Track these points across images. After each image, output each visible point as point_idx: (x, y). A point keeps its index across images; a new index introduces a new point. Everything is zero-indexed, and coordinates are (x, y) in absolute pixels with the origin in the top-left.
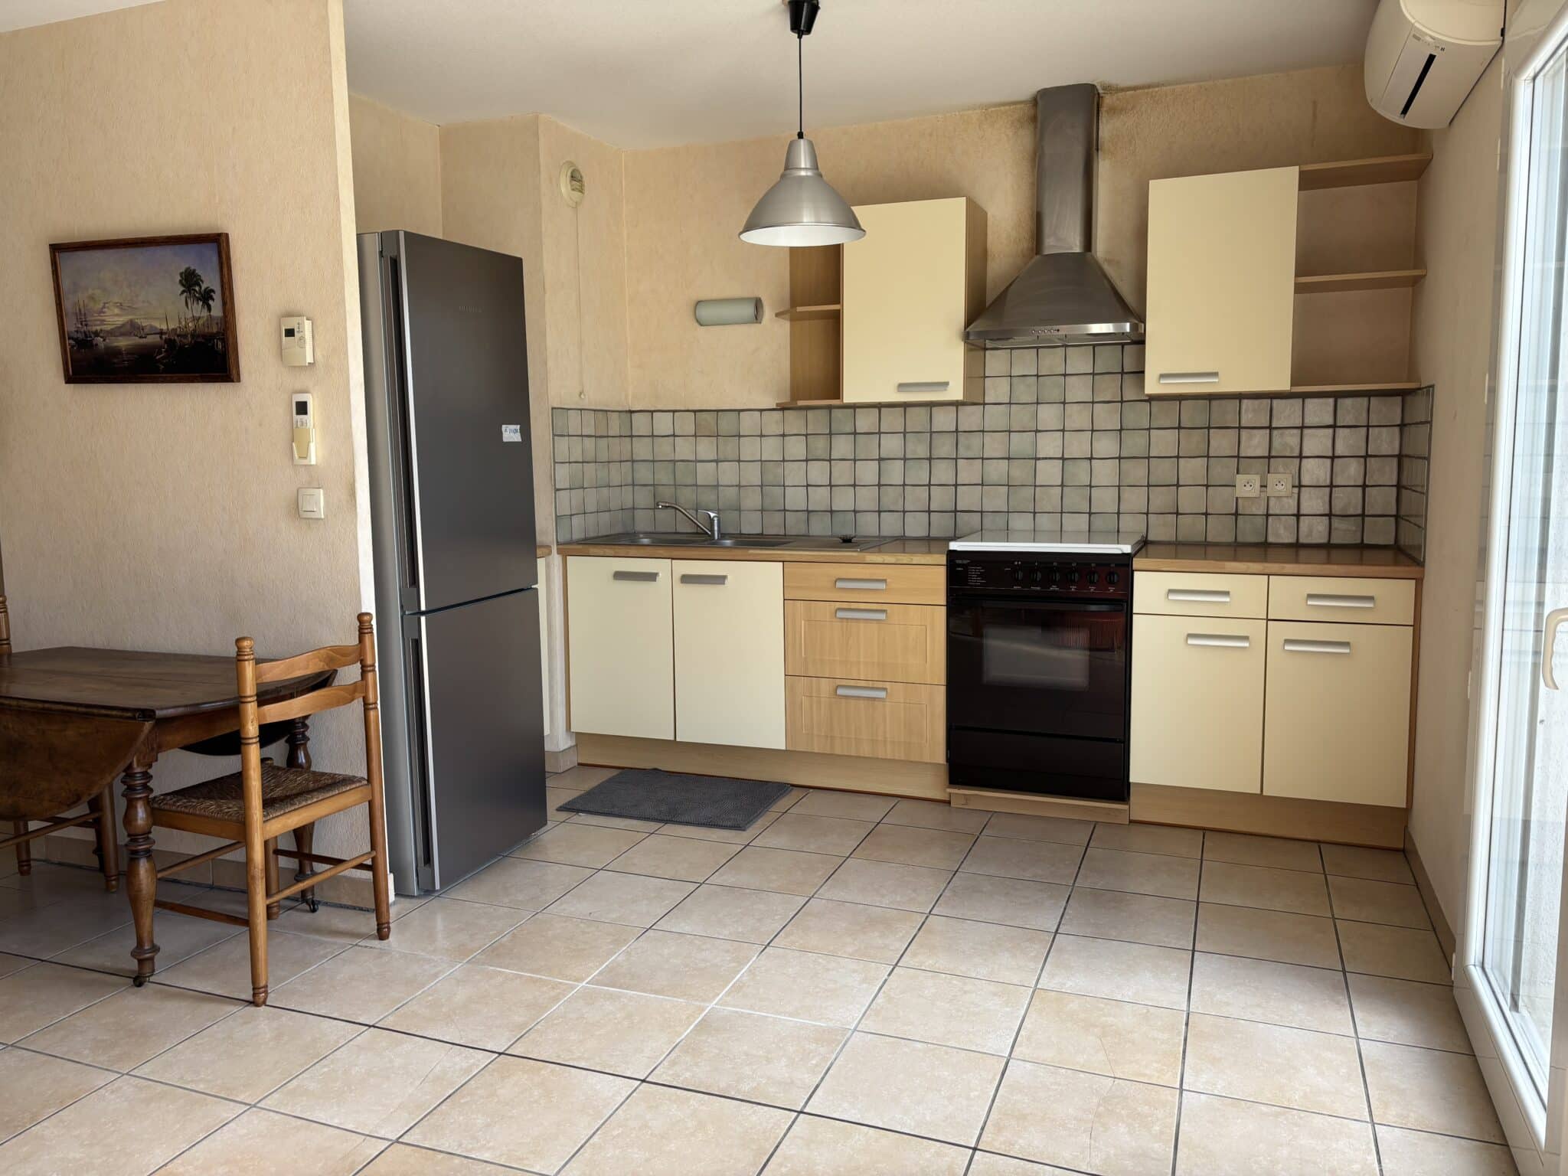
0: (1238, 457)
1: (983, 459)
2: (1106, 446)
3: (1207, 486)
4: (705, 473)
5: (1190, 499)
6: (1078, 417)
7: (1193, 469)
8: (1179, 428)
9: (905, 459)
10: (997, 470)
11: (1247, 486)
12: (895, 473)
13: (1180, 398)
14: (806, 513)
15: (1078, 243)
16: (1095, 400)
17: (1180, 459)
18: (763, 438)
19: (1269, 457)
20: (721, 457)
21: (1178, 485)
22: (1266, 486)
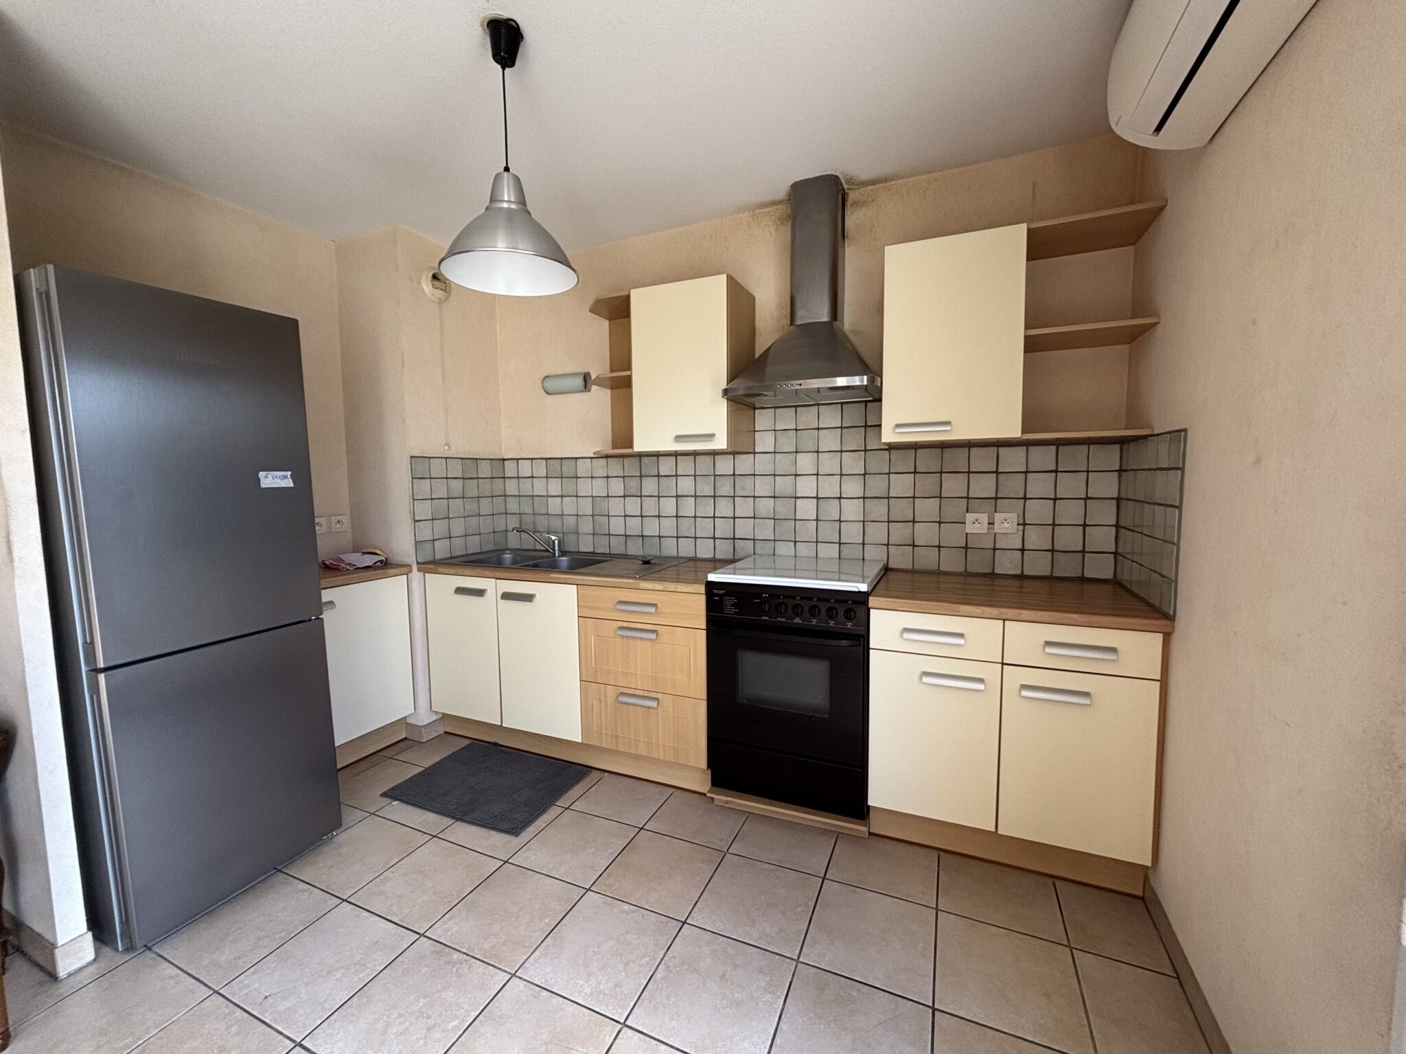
0: (968, 498)
1: (754, 497)
2: (853, 487)
3: (940, 523)
4: (554, 505)
5: (924, 534)
6: (830, 464)
7: (926, 508)
8: (915, 472)
9: (696, 497)
10: (766, 506)
11: (976, 523)
12: (688, 507)
13: (915, 446)
14: (624, 537)
15: (825, 314)
16: (843, 450)
17: (916, 499)
18: (593, 480)
19: (996, 498)
20: (564, 493)
21: (914, 522)
22: (993, 524)
